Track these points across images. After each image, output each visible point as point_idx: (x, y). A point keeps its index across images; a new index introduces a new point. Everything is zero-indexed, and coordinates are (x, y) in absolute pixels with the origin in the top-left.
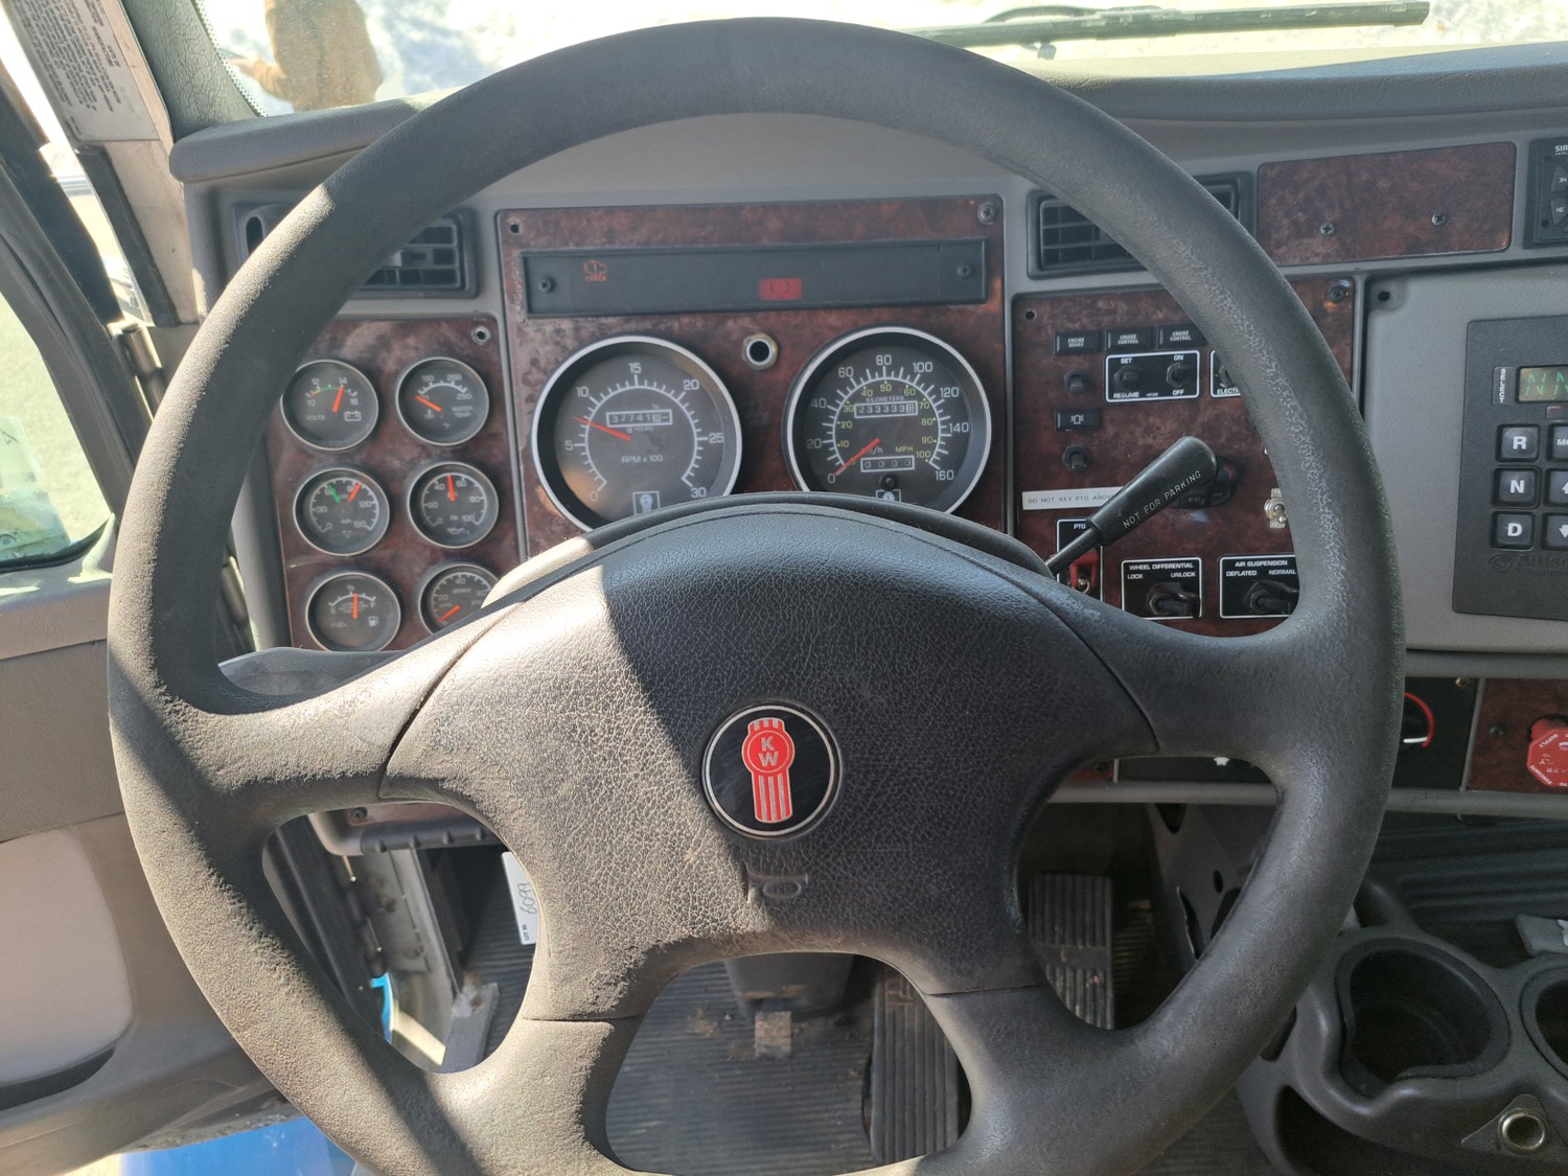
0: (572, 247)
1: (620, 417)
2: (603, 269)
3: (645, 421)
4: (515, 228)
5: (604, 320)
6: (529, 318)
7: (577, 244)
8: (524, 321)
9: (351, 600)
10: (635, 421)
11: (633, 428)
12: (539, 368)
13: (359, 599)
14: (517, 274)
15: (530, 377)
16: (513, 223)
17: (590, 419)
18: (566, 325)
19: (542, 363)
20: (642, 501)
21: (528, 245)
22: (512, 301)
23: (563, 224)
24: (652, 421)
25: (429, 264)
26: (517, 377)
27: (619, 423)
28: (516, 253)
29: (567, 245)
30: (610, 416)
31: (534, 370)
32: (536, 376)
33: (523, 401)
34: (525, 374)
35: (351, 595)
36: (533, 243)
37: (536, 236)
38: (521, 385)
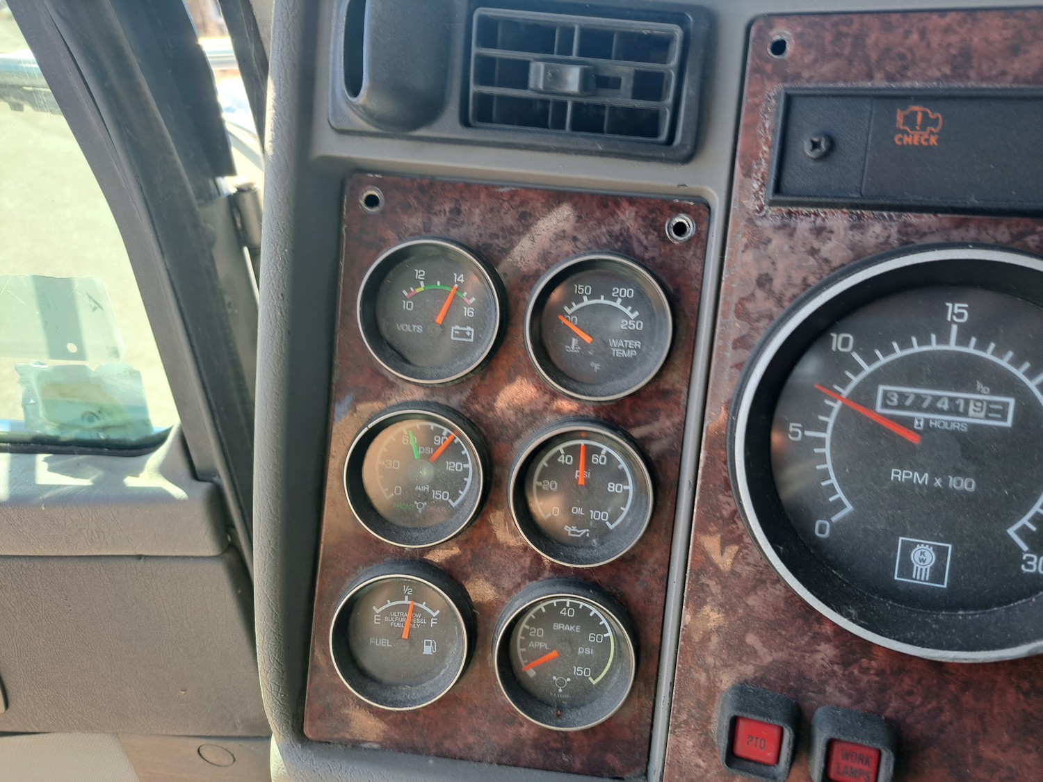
0: (880, 83)
1: (902, 396)
2: (934, 122)
3: (954, 410)
4: (779, 47)
5: (912, 218)
6: (772, 203)
7: (890, 77)
8: (761, 208)
9: (404, 608)
10: (933, 409)
11: (927, 421)
12: (771, 292)
13: (416, 609)
14: (769, 124)
15: (750, 306)
16: (777, 38)
17: (845, 393)
18: (838, 220)
19: (777, 285)
20: (915, 556)
21: (797, 76)
22: (747, 174)
23: (871, 40)
24: (965, 414)
25: (623, 98)
26: (726, 303)
27: (901, 406)
28: (774, 90)
29: (870, 77)
30: (885, 393)
31: (760, 294)
32: (762, 303)
33: (730, 344)
34: (742, 301)
35: (406, 601)
36: (806, 74)
37: (815, 61)
38: (732, 316)
